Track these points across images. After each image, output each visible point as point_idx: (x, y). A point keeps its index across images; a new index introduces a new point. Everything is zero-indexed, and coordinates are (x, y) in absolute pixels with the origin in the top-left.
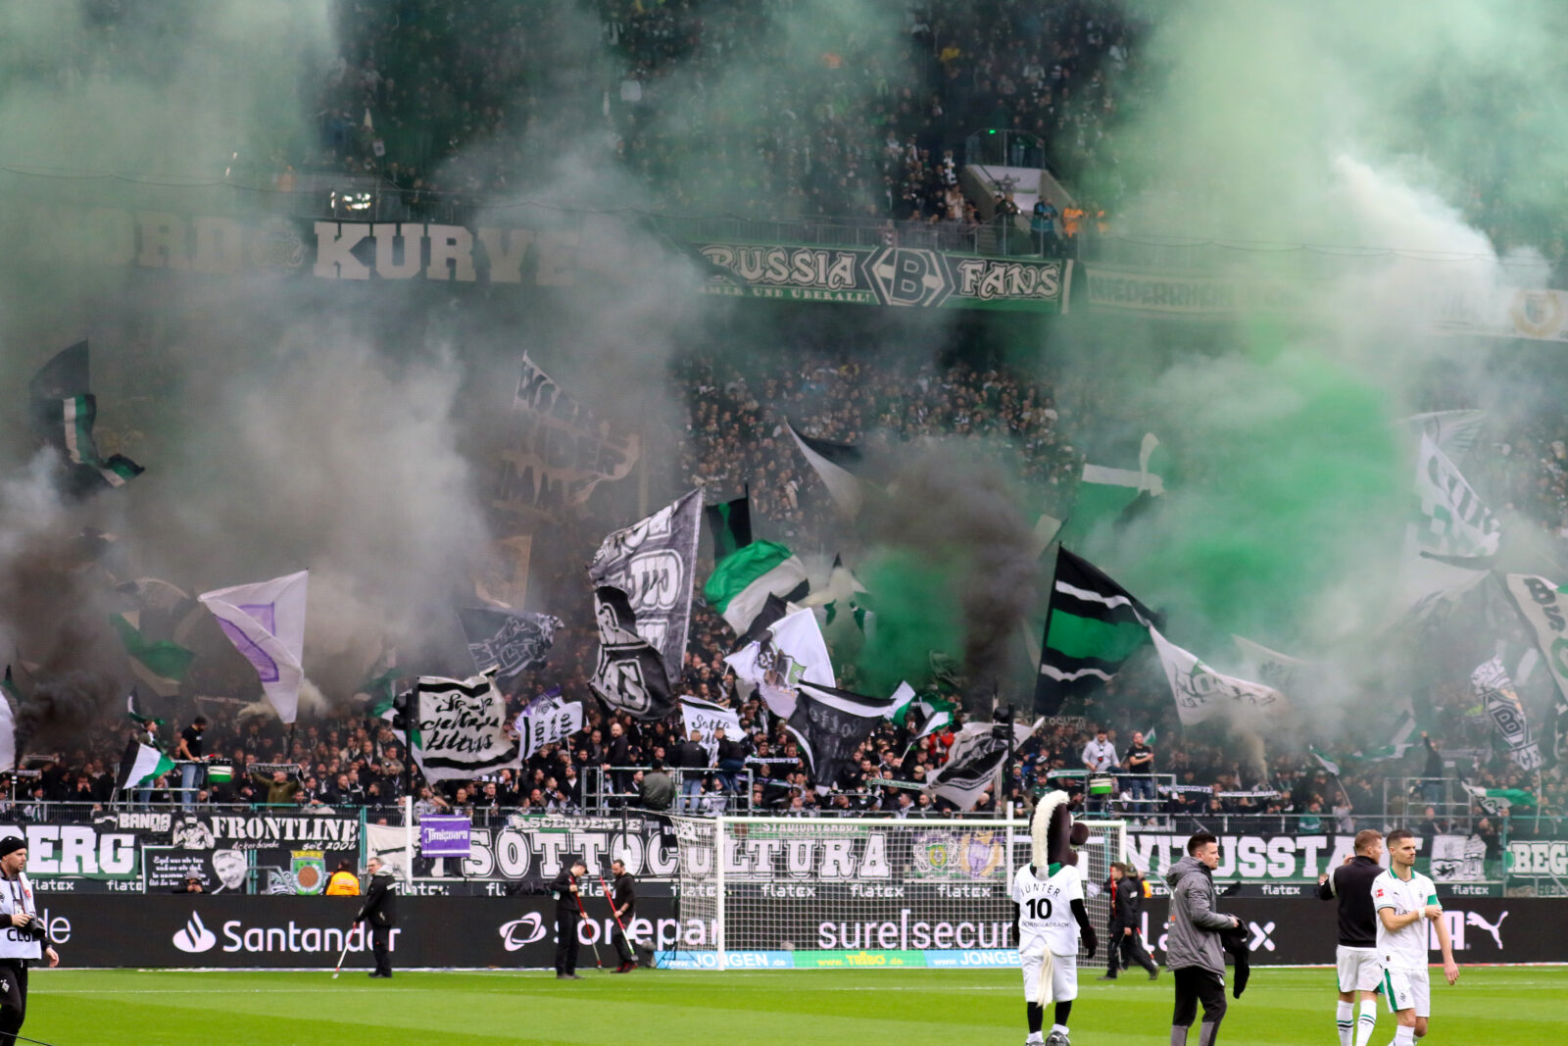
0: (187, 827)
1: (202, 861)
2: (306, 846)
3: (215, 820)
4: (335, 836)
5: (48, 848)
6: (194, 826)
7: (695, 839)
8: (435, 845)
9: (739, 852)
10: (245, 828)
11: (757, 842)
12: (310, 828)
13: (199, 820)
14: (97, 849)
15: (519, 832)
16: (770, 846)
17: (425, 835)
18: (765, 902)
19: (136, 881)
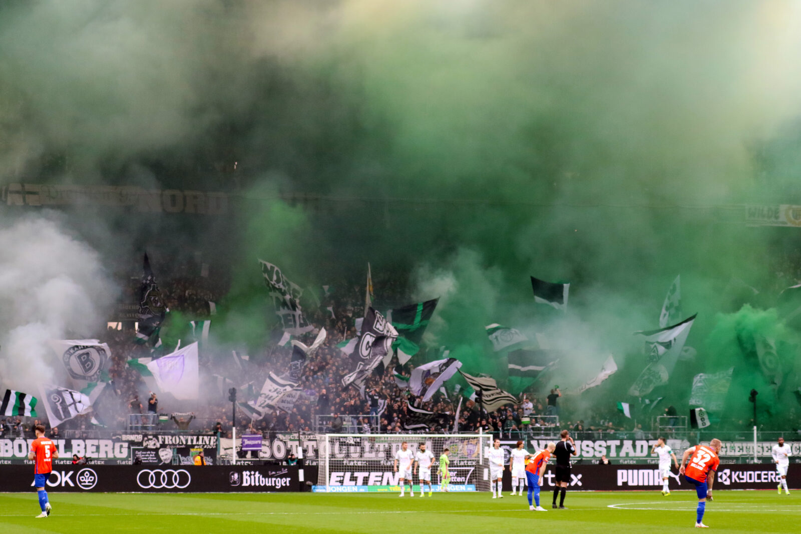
0: (149, 440)
1: (154, 453)
2: (196, 447)
3: (160, 437)
4: (208, 443)
5: (94, 449)
6: (151, 439)
7: (353, 443)
8: (248, 446)
9: (371, 448)
10: (172, 440)
11: (379, 444)
12: (198, 440)
13: (153, 437)
14: (113, 448)
15: (281, 441)
16: (384, 446)
17: (243, 443)
18: (382, 467)
19: (128, 460)
